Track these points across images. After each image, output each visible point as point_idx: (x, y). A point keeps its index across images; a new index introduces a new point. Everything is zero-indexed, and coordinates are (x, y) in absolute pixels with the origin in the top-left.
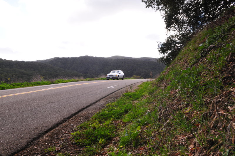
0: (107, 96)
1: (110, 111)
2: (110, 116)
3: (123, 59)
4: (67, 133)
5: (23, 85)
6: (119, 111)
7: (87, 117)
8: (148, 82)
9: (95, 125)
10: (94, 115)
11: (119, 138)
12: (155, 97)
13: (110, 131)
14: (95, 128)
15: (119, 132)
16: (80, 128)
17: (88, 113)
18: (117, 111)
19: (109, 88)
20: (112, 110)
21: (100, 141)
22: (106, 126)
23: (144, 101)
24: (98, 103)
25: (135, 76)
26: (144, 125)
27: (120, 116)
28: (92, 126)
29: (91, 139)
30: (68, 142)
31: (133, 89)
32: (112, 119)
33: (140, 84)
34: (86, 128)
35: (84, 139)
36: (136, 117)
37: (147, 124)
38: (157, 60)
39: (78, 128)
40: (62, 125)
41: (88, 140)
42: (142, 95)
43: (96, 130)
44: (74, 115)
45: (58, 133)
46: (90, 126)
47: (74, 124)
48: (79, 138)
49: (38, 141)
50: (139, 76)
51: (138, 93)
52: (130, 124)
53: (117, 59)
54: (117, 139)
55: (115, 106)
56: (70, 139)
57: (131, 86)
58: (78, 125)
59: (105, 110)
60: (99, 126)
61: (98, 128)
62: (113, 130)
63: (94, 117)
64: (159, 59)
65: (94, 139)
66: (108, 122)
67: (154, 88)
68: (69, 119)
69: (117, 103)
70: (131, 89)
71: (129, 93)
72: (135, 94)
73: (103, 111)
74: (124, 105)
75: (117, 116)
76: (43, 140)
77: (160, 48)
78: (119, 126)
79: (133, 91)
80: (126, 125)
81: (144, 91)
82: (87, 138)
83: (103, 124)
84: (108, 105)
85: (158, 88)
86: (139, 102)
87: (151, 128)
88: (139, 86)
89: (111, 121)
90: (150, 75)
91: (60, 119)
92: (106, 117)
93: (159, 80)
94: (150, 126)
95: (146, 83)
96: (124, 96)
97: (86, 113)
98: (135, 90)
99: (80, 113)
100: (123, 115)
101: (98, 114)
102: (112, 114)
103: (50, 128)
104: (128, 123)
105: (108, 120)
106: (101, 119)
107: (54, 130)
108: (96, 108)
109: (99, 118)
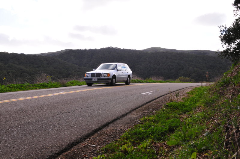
0: (142, 106)
1: (147, 128)
2: (147, 136)
3: (164, 52)
4: (87, 156)
5: (23, 88)
6: (161, 128)
7: (114, 136)
8: (202, 87)
9: (126, 148)
10: (124, 134)
12: (217, 110)
13: (148, 157)
14: (126, 152)
16: (105, 150)
17: (116, 130)
18: (157, 129)
19: (145, 95)
20: (150, 126)
22: (142, 150)
23: (198, 115)
24: (128, 116)
25: (181, 77)
26: (201, 152)
27: (163, 135)
28: (122, 148)
31: (180, 97)
32: (150, 140)
33: (191, 90)
34: (113, 151)
36: (188, 138)
37: (206, 150)
38: (217, 54)
39: (102, 151)
40: (79, 145)
42: (195, 106)
43: (128, 155)
44: (96, 131)
46: (120, 148)
47: (97, 144)
50: (188, 78)
51: (187, 104)
52: (179, 149)
53: (155, 52)
55: (155, 121)
57: (177, 93)
58: (102, 146)
59: (139, 127)
60: (132, 149)
61: (131, 152)
62: (153, 156)
63: (124, 135)
64: (222, 52)
66: (145, 144)
67: (214, 96)
68: (89, 137)
69: (158, 117)
70: (176, 96)
71: (173, 103)
72: (183, 105)
73: (136, 127)
74: (167, 121)
75: (158, 136)
77: (223, 35)
78: (162, 151)
79: (179, 100)
80: (172, 150)
81: (198, 101)
83: (138, 146)
84: (144, 119)
85: (220, 97)
86: (191, 116)
87: (214, 157)
88: (189, 94)
89: (150, 144)
90: (206, 77)
91: (76, 137)
92: (142, 137)
93: (222, 84)
94: (212, 153)
95: (200, 89)
96: (167, 107)
97: (113, 129)
98: (182, 98)
99: (104, 129)
100: (167, 135)
101: (129, 131)
102: (150, 133)
103: (63, 149)
104: (175, 147)
105: (145, 141)
106: (134, 139)
107: (68, 151)
108: (126, 123)
109: (131, 138)
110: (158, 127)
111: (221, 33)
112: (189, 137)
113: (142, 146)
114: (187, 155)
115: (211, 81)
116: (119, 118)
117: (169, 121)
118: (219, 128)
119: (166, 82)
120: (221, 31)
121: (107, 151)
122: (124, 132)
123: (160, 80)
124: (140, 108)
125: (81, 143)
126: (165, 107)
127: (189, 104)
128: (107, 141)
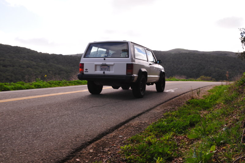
0: (165, 102)
1: (169, 122)
2: (170, 129)
3: (186, 53)
4: (115, 146)
5: (61, 84)
6: (182, 123)
7: (139, 128)
8: (222, 85)
9: (150, 140)
10: (148, 127)
11: (183, 159)
12: (236, 107)
13: (170, 148)
14: (150, 143)
15: (183, 151)
16: (131, 141)
17: (141, 123)
18: (179, 124)
19: (168, 92)
20: (172, 121)
21: (157, 160)
22: (164, 142)
23: (217, 111)
24: (153, 111)
25: (203, 77)
26: (219, 145)
27: (184, 129)
28: (146, 139)
29: (146, 157)
30: (117, 158)
31: (201, 95)
32: (172, 133)
33: (211, 88)
34: (138, 142)
35: (136, 155)
36: (208, 133)
37: (224, 144)
38: (237, 55)
40: (108, 135)
41: (141, 158)
42: (215, 103)
43: (151, 146)
44: (123, 123)
45: (104, 145)
46: (144, 139)
47: (124, 135)
48: (130, 154)
49: (81, 153)
50: (209, 78)
51: (208, 101)
52: (198, 142)
53: (178, 53)
54: (180, 160)
55: (177, 116)
56: (119, 154)
57: (198, 90)
58: (128, 137)
59: (162, 121)
60: (156, 141)
61: (155, 143)
62: (174, 147)
63: (148, 128)
64: (242, 53)
65: (150, 157)
66: (168, 137)
67: (233, 94)
68: (116, 129)
69: (179, 112)
70: (197, 93)
71: (195, 100)
72: (204, 102)
73: (160, 121)
74: (188, 116)
75: (180, 129)
76: (87, 152)
78: (183, 144)
79: (200, 97)
80: (192, 143)
81: (218, 98)
82: (140, 155)
83: (161, 138)
84: (167, 114)
85: (239, 95)
86: (211, 113)
87: (231, 150)
88: (209, 91)
89: (172, 136)
90: (226, 76)
91: (106, 128)
92: (165, 130)
93: (241, 83)
94: (230, 147)
95: (220, 88)
96: (188, 103)
97: (138, 123)
98: (203, 96)
99: (130, 122)
100: (188, 129)
101: (153, 124)
102: (172, 126)
103: (94, 138)
104: (195, 140)
105: (167, 134)
106: (157, 132)
107: (99, 140)
108: (151, 117)
109: (155, 131)
110: (180, 121)
111: (242, 35)
112: (208, 131)
113: (164, 138)
114: (206, 148)
115: (231, 81)
116: (144, 113)
117: (190, 117)
118: (237, 124)
119: (189, 81)
120: (242, 33)
121: (132, 141)
122: (148, 125)
123: (183, 79)
124: (164, 104)
125: (110, 134)
126: (187, 104)
127: (209, 101)
128: (133, 133)
